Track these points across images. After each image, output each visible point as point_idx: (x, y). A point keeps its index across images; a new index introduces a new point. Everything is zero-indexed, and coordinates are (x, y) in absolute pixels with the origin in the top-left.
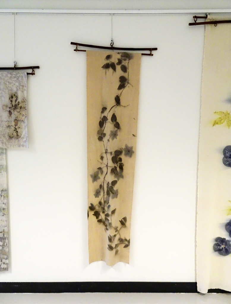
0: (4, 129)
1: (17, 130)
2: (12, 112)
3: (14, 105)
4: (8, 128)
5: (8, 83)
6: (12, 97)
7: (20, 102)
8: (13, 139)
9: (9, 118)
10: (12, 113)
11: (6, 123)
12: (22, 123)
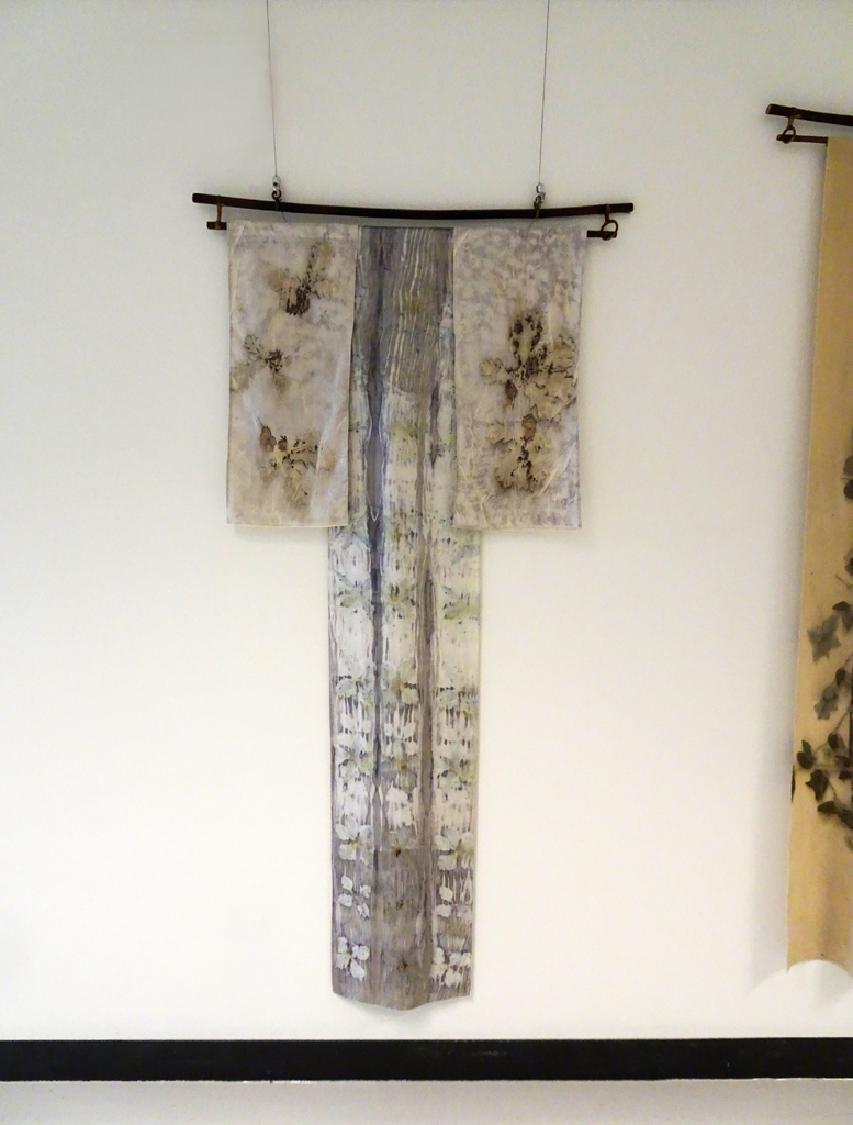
0: (481, 453)
1: (530, 458)
2: (517, 386)
3: (524, 360)
4: (497, 451)
5: (506, 274)
6: (519, 328)
7: (551, 348)
8: (513, 494)
9: (505, 411)
10: (516, 391)
11: (492, 429)
12: (551, 432)
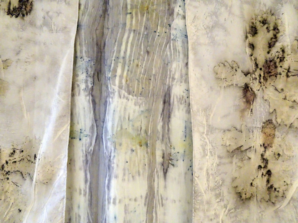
0: (218, 161)
6: (254, 31)
8: (253, 205)
9: (242, 116)
10: (254, 95)
11: (229, 135)
12: (290, 138)
